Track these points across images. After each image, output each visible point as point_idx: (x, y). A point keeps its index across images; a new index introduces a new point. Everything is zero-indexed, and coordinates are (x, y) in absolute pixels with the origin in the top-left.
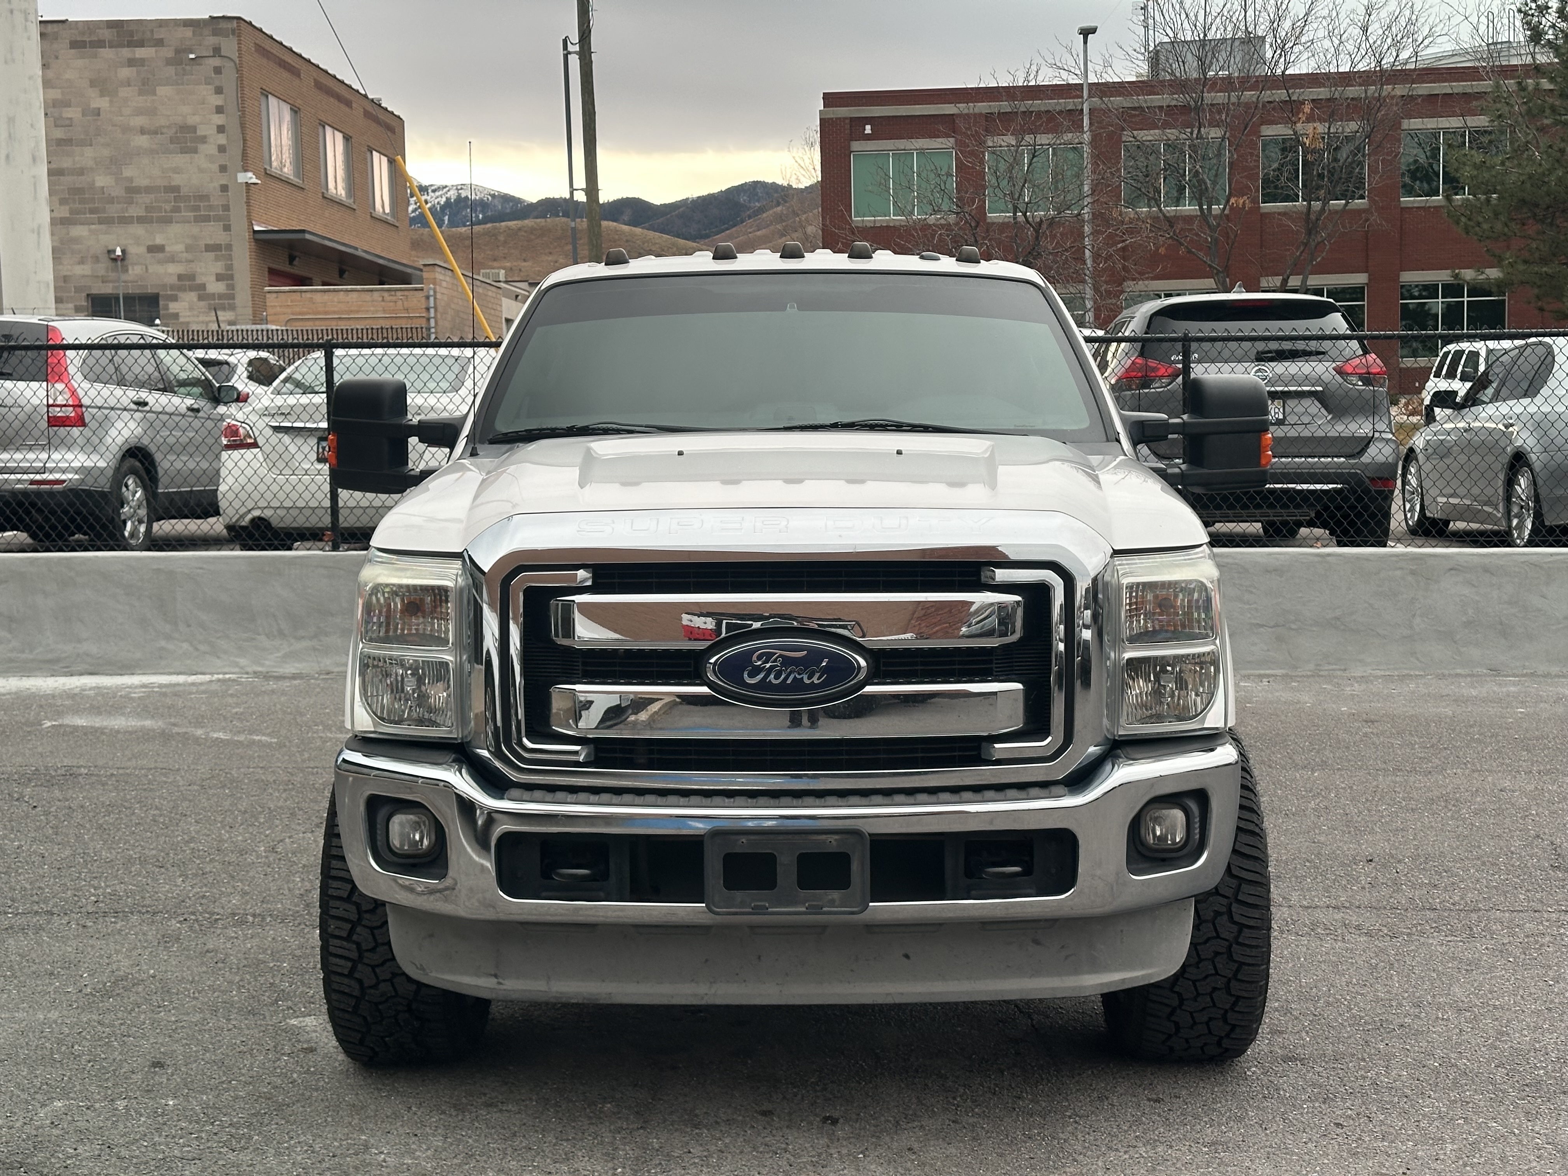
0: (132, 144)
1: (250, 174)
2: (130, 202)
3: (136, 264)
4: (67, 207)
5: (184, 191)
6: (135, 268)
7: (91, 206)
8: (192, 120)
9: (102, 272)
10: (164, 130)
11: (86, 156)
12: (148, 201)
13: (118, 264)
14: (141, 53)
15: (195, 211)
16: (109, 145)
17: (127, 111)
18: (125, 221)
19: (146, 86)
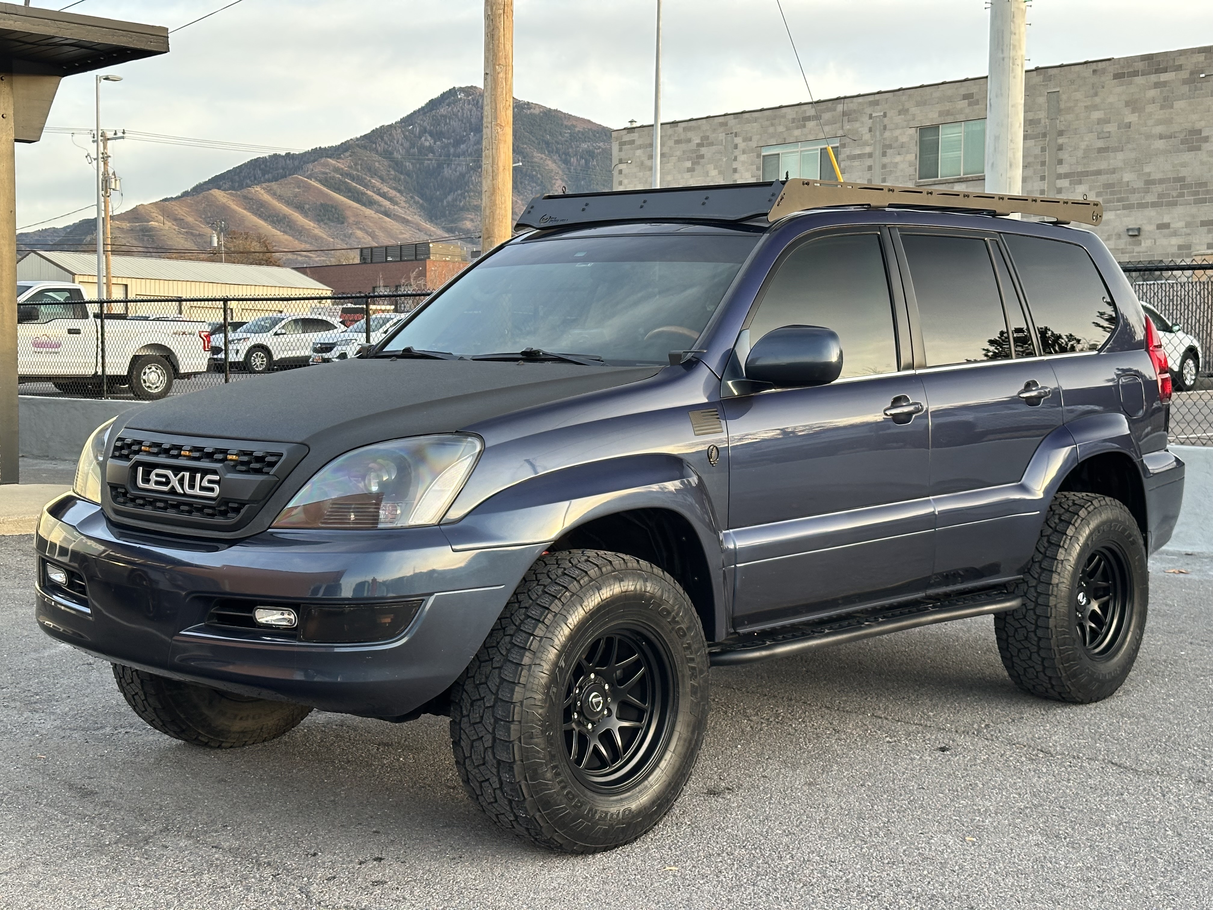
0: (1153, 147)
2: (1147, 191)
3: (1147, 239)
5: (1188, 180)
6: (1147, 241)
7: (1119, 196)
8: (1199, 125)
9: (1122, 246)
10: (1177, 135)
11: (1118, 159)
12: (1160, 190)
13: (1134, 239)
14: (1164, 77)
15: (1195, 195)
16: (1134, 149)
17: (1150, 122)
18: (1142, 206)
19: (1167, 103)
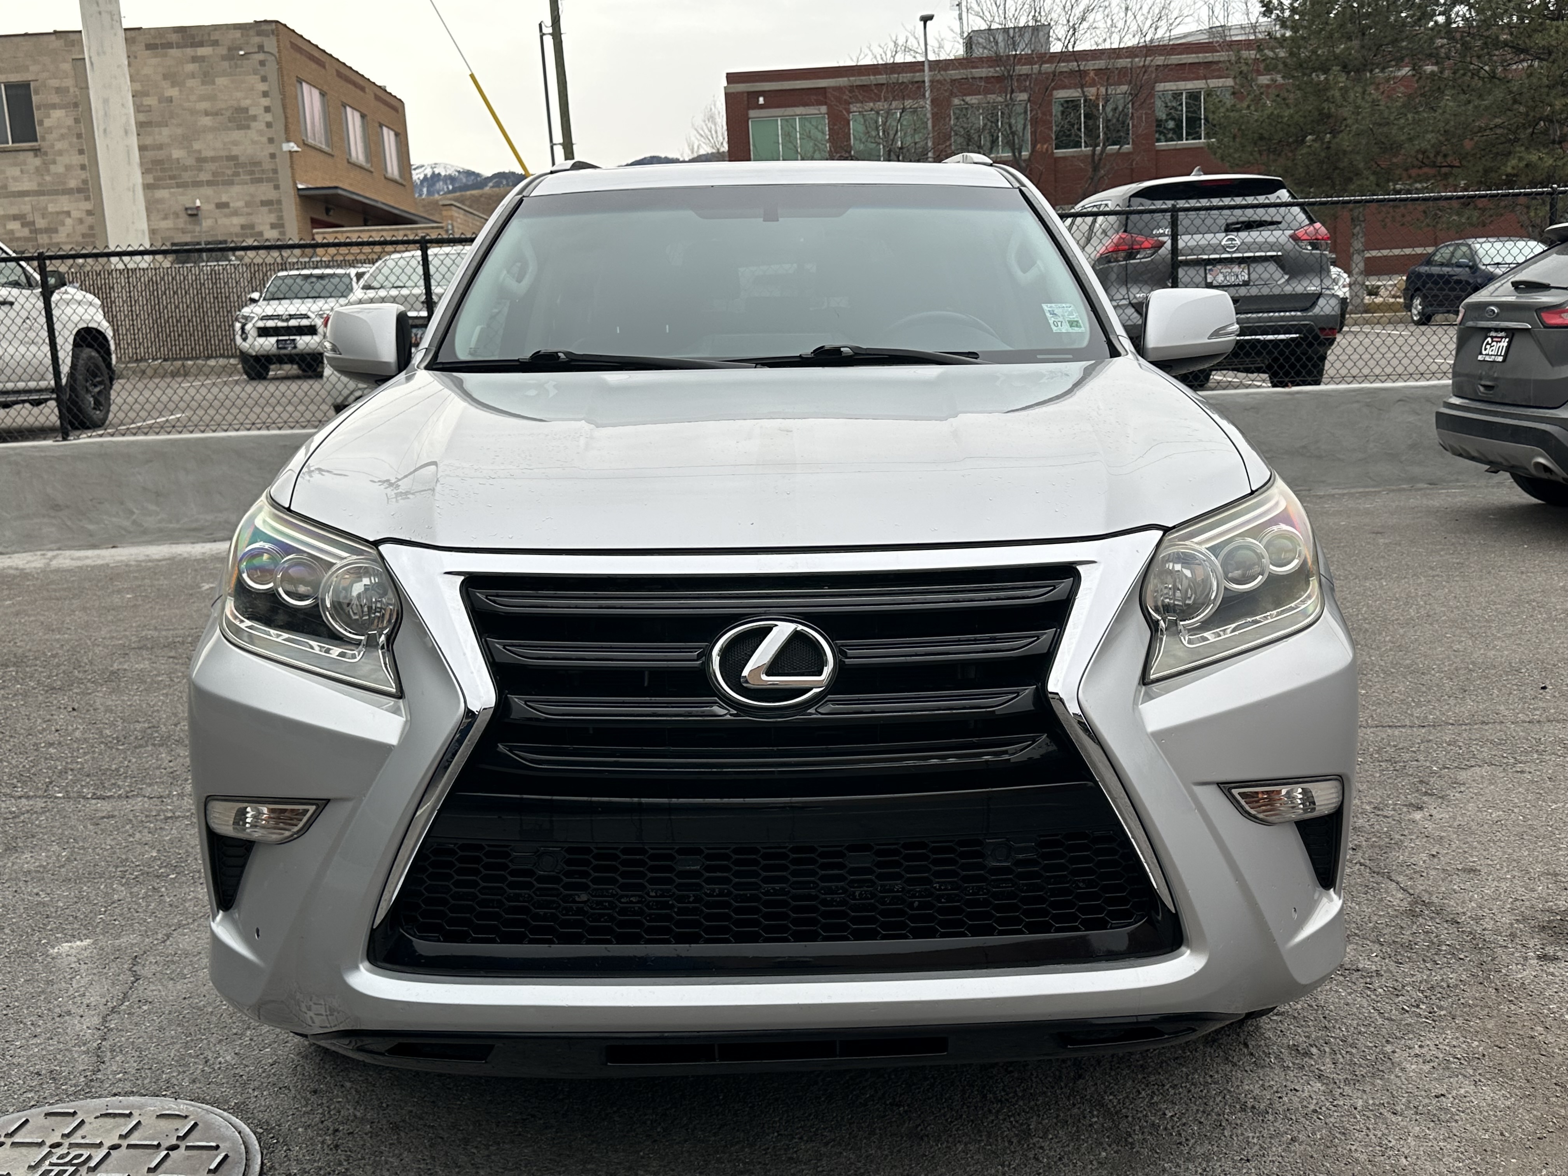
0: (199, 124)
1: (292, 144)
2: (200, 170)
3: (209, 218)
4: (151, 176)
5: (242, 159)
6: (207, 221)
7: (170, 173)
8: (245, 103)
9: (182, 225)
10: (224, 112)
11: (164, 134)
12: (214, 168)
13: (194, 218)
14: (201, 51)
15: (251, 174)
16: (180, 125)
17: (193, 98)
18: (197, 184)
19: (207, 78)
